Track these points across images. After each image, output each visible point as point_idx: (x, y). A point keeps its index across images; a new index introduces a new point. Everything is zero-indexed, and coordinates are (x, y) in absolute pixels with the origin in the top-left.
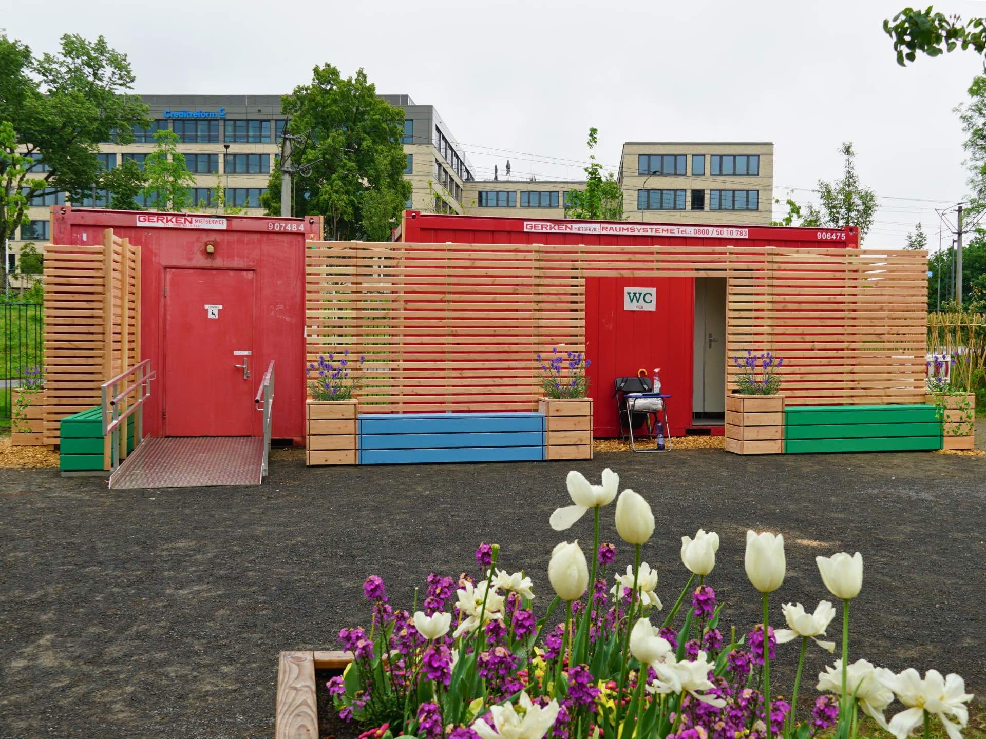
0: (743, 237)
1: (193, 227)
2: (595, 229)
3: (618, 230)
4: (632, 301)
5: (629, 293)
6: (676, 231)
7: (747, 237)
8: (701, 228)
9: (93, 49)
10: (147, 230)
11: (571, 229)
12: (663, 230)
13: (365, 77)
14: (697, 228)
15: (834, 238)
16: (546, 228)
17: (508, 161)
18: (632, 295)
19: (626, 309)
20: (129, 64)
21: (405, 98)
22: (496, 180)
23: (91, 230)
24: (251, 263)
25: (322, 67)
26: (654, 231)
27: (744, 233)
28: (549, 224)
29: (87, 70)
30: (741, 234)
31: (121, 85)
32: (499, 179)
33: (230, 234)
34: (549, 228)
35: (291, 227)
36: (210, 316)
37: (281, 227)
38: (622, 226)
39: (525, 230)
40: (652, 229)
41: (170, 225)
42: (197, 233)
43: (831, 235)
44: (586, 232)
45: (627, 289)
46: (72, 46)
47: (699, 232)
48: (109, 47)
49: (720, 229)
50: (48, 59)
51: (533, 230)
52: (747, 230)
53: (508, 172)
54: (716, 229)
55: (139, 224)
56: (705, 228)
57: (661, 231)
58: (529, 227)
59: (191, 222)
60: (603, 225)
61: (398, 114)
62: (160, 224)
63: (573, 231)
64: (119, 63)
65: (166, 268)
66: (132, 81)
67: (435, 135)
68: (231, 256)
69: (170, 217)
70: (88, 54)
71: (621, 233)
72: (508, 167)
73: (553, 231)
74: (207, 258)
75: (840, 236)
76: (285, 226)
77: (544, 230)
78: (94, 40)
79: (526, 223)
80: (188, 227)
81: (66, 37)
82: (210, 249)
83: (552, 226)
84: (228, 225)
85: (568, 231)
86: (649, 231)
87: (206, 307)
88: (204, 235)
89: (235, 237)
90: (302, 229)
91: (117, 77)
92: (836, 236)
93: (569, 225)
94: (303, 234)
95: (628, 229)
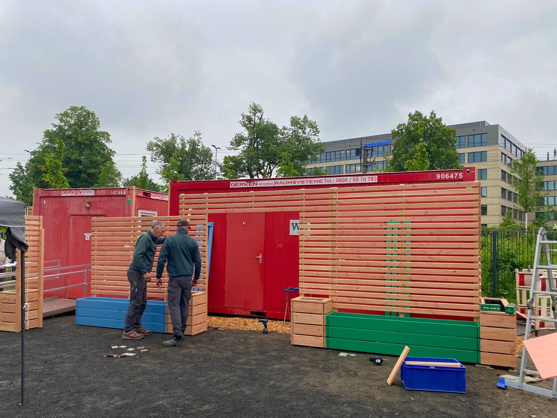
0: (374, 182)
1: (82, 195)
2: (271, 184)
3: (285, 183)
4: (294, 229)
5: (293, 224)
6: (324, 181)
7: (377, 181)
8: (342, 178)
9: (302, 121)
10: (65, 198)
11: (257, 185)
12: (315, 181)
13: (435, 115)
14: (339, 178)
15: (452, 177)
16: (242, 185)
17: (555, 149)
18: (294, 225)
19: (291, 234)
20: (317, 125)
21: (484, 122)
22: (548, 160)
23: (47, 199)
24: (104, 212)
25: (413, 113)
26: (308, 182)
27: (374, 179)
28: (244, 182)
29: (300, 131)
30: (372, 179)
31: (314, 135)
32: (550, 159)
33: (97, 197)
34: (244, 185)
35: (120, 192)
36: (87, 239)
37: (116, 192)
38: (287, 180)
39: (231, 187)
40: (307, 181)
41: (73, 195)
42: (83, 198)
43: (449, 176)
44: (265, 186)
45: (291, 221)
46: (295, 122)
47: (340, 180)
48: (309, 119)
49: (356, 177)
50: (285, 128)
51: (235, 187)
52: (377, 177)
53: (555, 155)
54: (352, 177)
55: (62, 195)
56: (345, 178)
57: (313, 182)
58: (233, 185)
59: (81, 193)
60: (276, 181)
61: (452, 131)
62: (70, 195)
63: (258, 186)
64: (313, 126)
65: (72, 215)
66: (318, 133)
67: (501, 140)
68: (96, 209)
69: (73, 191)
70: (299, 124)
71: (287, 185)
72: (555, 152)
73: (246, 186)
74: (87, 210)
75: (458, 175)
76: (118, 192)
77: (241, 186)
78: (302, 118)
79: (231, 183)
80: (79, 195)
81: (292, 118)
82: (88, 205)
83: (246, 183)
84: (95, 193)
85: (255, 186)
86: (306, 182)
87: (85, 234)
88: (86, 198)
89: (98, 198)
90: (125, 193)
91: (312, 132)
92: (454, 176)
93: (256, 182)
94: (125, 196)
95: (291, 182)
